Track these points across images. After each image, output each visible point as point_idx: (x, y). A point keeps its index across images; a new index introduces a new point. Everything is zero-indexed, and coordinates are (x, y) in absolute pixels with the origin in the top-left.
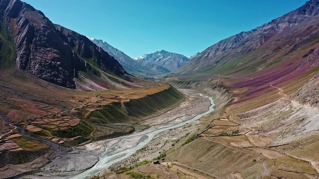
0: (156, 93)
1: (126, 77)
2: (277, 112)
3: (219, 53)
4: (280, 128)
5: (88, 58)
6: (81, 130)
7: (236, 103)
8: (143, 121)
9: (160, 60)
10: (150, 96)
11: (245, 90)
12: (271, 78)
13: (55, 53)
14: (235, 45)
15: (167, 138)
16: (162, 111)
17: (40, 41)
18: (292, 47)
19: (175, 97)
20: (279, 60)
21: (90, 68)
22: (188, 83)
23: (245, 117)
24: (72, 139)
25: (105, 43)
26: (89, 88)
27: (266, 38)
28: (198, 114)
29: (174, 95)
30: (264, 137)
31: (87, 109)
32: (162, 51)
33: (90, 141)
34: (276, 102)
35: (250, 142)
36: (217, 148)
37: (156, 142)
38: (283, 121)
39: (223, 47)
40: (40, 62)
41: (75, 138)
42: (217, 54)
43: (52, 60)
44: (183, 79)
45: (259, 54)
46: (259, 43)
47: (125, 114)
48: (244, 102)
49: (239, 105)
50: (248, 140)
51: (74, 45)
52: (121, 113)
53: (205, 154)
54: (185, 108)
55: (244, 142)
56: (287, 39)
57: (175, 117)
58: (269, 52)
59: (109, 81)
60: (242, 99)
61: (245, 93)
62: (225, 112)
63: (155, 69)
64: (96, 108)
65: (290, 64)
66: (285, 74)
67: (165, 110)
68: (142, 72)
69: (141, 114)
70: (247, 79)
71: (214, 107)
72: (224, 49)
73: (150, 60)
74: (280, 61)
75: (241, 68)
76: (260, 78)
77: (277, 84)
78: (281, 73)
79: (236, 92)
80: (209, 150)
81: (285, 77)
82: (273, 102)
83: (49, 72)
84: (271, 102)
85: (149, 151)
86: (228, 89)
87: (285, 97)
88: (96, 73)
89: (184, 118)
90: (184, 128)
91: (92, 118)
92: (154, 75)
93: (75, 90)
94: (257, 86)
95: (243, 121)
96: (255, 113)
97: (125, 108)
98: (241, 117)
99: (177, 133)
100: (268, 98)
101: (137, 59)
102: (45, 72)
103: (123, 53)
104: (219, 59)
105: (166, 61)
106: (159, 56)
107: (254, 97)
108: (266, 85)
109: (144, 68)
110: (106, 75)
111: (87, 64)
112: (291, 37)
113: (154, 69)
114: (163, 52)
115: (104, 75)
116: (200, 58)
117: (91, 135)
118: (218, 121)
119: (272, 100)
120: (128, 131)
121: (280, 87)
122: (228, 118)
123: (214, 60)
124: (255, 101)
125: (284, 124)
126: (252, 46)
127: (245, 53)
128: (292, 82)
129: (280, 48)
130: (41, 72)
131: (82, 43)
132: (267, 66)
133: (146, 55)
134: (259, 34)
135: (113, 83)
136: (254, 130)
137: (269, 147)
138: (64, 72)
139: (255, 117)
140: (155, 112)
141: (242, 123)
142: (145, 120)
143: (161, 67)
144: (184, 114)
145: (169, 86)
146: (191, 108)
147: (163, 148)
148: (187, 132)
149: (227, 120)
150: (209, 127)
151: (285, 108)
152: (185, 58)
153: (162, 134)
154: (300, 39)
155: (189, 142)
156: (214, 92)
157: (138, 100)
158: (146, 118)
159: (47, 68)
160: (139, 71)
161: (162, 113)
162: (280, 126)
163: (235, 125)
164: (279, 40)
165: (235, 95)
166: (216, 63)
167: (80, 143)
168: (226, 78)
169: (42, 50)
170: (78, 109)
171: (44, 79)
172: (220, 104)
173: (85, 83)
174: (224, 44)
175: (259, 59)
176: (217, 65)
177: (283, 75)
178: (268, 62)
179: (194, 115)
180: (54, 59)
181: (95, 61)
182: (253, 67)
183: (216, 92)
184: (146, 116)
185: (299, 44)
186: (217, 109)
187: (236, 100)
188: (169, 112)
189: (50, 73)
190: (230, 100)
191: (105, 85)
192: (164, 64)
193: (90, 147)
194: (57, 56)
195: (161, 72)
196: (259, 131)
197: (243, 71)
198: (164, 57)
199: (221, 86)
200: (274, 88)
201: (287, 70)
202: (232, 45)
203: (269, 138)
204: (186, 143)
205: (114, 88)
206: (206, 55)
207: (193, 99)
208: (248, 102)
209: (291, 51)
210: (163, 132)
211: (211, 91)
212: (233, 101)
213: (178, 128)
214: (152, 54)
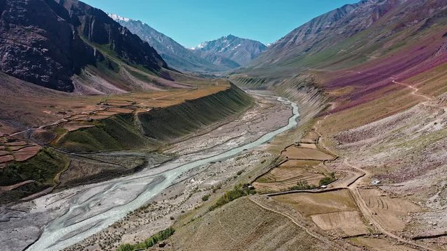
0: (204, 97)
1: (164, 72)
2: (415, 131)
3: (312, 36)
4: (430, 173)
5: (101, 44)
6: (36, 168)
7: (332, 112)
8: (170, 145)
9: (226, 49)
10: (191, 101)
11: (349, 90)
12: (392, 71)
13: (39, 33)
14: (334, 23)
15: (200, 182)
16: (208, 128)
17: (14, 14)
18: (423, 22)
19: (238, 102)
20: (403, 42)
21: (102, 58)
22: (263, 82)
23: (349, 141)
24: (11, 187)
25: (146, 25)
26: (97, 91)
27: (383, 11)
28: (268, 131)
29: (235, 101)
30: (393, 196)
31: (65, 127)
32: (228, 36)
33: (50, 189)
34: (409, 111)
35: (361, 215)
36: (279, 229)
37: (175, 192)
38: (434, 156)
39: (317, 28)
40: (12, 49)
41: (17, 185)
42: (308, 38)
43: (34, 45)
44: (254, 76)
45: (370, 36)
46: (371, 20)
47: (138, 134)
48: (348, 110)
49: (338, 117)
50: (357, 207)
51: (78, 23)
52: (130, 133)
53: (249, 242)
54: (250, 120)
55: (347, 214)
56: (414, 12)
57: (228, 138)
58: (386, 32)
59: (133, 78)
60: (345, 106)
61: (349, 95)
62: (313, 130)
63: (219, 62)
64: (84, 124)
65: (422, 48)
66: (415, 63)
67: (214, 124)
68: (199, 67)
69: (170, 134)
70: (353, 73)
71: (298, 119)
72: (318, 31)
73: (212, 50)
74: (404, 44)
75: (343, 57)
76: (373, 71)
77: (405, 78)
78: (408, 62)
79: (334, 93)
80: (259, 232)
81: (416, 67)
82: (404, 110)
83: (26, 65)
84: (399, 111)
85: (153, 213)
86: (321, 90)
87: (428, 101)
88: (111, 66)
89: (242, 140)
90: (238, 159)
91: (69, 143)
92: (216, 71)
93: (71, 94)
94: (368, 84)
95: (345, 149)
96: (369, 134)
97: (140, 122)
98: (342, 139)
99: (222, 169)
100: (391, 102)
101: (193, 49)
102: (20, 65)
103: (171, 39)
104: (310, 46)
105: (235, 51)
106: (225, 44)
107: (365, 102)
108: (385, 81)
109: (201, 61)
110: (129, 71)
111: (97, 52)
112: (422, 8)
113: (217, 62)
114: (230, 37)
115: (125, 69)
116: (283, 44)
117: (57, 177)
118: (297, 149)
119: (402, 106)
120: (133, 166)
121: (412, 83)
122: (316, 141)
123: (303, 47)
124: (368, 108)
125: (439, 165)
126: (360, 25)
127: (350, 34)
128: (432, 75)
129: (404, 26)
130: (12, 64)
131: (92, 19)
132: (384, 53)
133: (206, 42)
134: (371, 7)
135: (138, 82)
136: (368, 174)
137: (415, 239)
138: (53, 65)
139: (368, 141)
140: (197, 128)
141: (342, 152)
142: (173, 144)
143: (227, 60)
144: (246, 132)
145: (229, 86)
146: (260, 120)
147: (183, 207)
148: (240, 168)
149: (313, 146)
150: (276, 164)
151: (431, 124)
152: (262, 47)
153: (192, 174)
154: (436, 11)
155: (224, 203)
156: (301, 94)
157: (167, 109)
158: (177, 139)
159: (23, 59)
160: (195, 66)
161: (209, 130)
162: (429, 167)
163: (329, 158)
164: (402, 13)
165: (332, 99)
166: (306, 51)
167: (26, 195)
168: (320, 72)
169: (17, 28)
170: (49, 128)
171: (16, 76)
172: (307, 113)
173: (90, 82)
174: (318, 24)
175: (372, 42)
176: (307, 54)
177: (411, 65)
178: (385, 47)
179: (261, 134)
180: (37, 44)
181: (111, 48)
182: (362, 56)
183: (303, 94)
184: (178, 136)
185: (434, 17)
186: (301, 123)
187: (333, 106)
188: (220, 129)
189: (29, 66)
190: (324, 106)
191: (125, 85)
192: (232, 55)
193: (42, 204)
194: (43, 38)
195: (227, 67)
196: (379, 177)
197: (346, 61)
198: (232, 45)
199: (311, 85)
200: (400, 86)
201: (417, 57)
202: (330, 25)
203: (406, 202)
204: (218, 205)
205: (138, 89)
206: (292, 40)
207: (265, 106)
208: (354, 111)
209: (423, 27)
210: (197, 168)
211: (295, 93)
212: (329, 108)
213: (226, 159)
214: (215, 41)
